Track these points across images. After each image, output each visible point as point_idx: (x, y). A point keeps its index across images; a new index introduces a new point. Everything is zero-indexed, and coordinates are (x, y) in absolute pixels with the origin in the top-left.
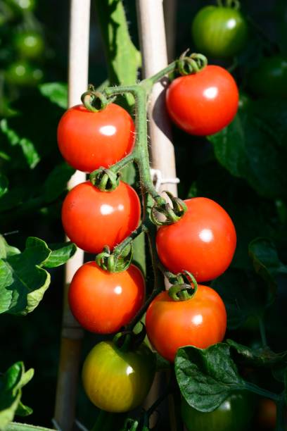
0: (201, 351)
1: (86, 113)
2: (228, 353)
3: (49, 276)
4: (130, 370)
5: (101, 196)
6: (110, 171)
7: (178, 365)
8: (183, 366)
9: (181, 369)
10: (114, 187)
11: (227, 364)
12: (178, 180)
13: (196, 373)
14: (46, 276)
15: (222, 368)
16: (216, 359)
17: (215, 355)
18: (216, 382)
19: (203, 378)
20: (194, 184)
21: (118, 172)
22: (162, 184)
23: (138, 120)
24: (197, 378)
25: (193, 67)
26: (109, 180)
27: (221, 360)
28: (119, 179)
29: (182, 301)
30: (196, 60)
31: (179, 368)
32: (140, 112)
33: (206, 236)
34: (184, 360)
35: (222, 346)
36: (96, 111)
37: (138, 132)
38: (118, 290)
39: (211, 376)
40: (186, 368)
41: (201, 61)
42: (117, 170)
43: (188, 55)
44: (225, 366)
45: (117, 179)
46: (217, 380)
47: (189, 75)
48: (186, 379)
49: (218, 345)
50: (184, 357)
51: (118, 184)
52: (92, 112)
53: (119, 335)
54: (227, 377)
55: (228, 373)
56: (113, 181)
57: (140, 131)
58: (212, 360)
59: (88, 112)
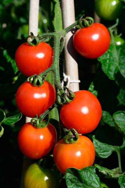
0: (78, 170)
1: (29, 46)
2: (95, 172)
3: (3, 129)
4: (46, 178)
5: (35, 89)
6: (39, 76)
7: (67, 177)
8: (70, 178)
9: (69, 179)
10: (41, 84)
11: (94, 177)
12: (79, 81)
13: (76, 181)
14: (2, 129)
15: (91, 179)
16: (87, 175)
17: (87, 172)
18: (88, 186)
19: (81, 184)
20: (92, 83)
21: (44, 76)
22: (70, 83)
23: (55, 50)
24: (78, 184)
25: (86, 24)
26: (38, 81)
27: (90, 175)
28: (43, 80)
29: (70, 144)
30: (88, 20)
31: (67, 178)
32: (56, 46)
33: (85, 110)
34: (70, 174)
35: (92, 168)
36: (34, 45)
37: (54, 56)
38: (42, 137)
39: (85, 183)
40: (72, 179)
41: (91, 21)
42: (43, 76)
43: (84, 17)
44: (92, 178)
45: (42, 80)
46: (88, 185)
47: (84, 28)
48: (72, 184)
49: (89, 167)
50: (70, 173)
51: (43, 83)
52: (31, 46)
53: (42, 160)
54: (93, 184)
55: (94, 182)
56: (41, 81)
57: (56, 56)
58: (85, 175)
59: (30, 46)
